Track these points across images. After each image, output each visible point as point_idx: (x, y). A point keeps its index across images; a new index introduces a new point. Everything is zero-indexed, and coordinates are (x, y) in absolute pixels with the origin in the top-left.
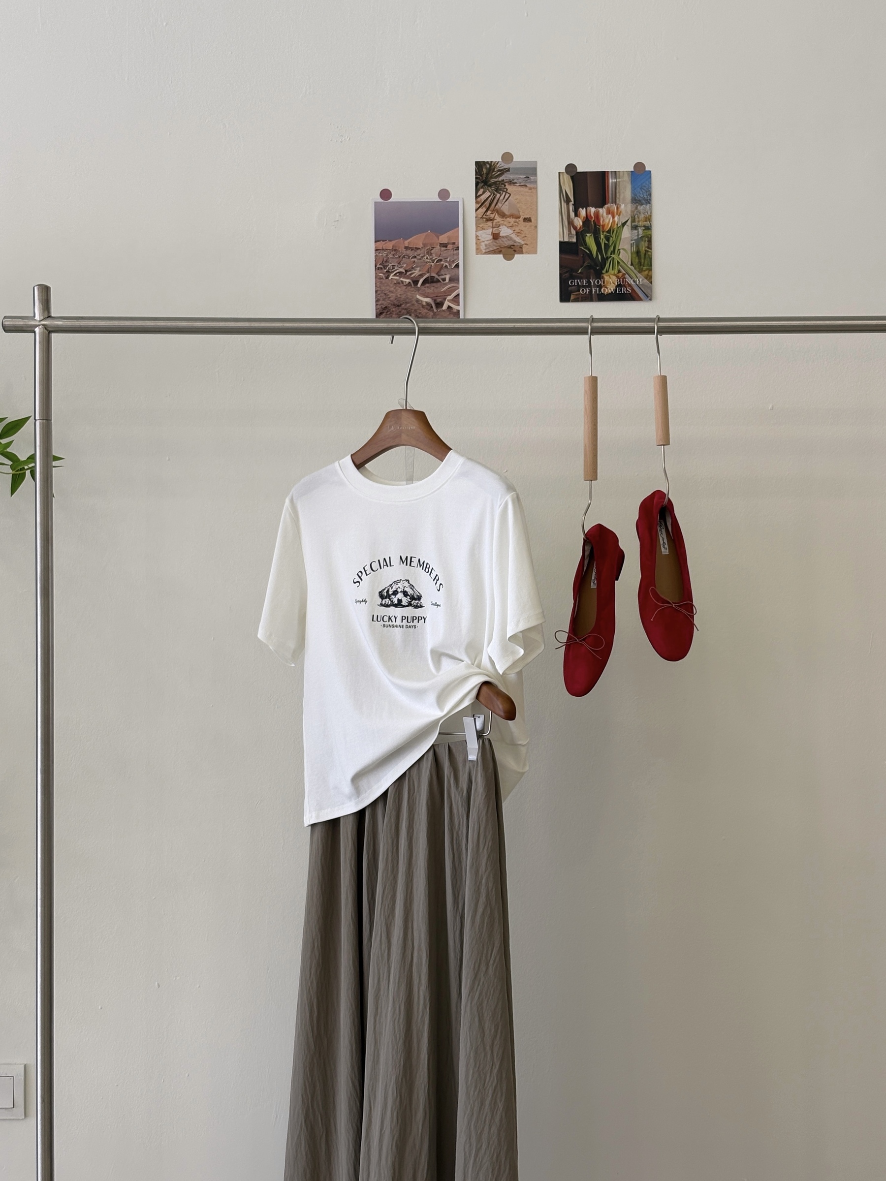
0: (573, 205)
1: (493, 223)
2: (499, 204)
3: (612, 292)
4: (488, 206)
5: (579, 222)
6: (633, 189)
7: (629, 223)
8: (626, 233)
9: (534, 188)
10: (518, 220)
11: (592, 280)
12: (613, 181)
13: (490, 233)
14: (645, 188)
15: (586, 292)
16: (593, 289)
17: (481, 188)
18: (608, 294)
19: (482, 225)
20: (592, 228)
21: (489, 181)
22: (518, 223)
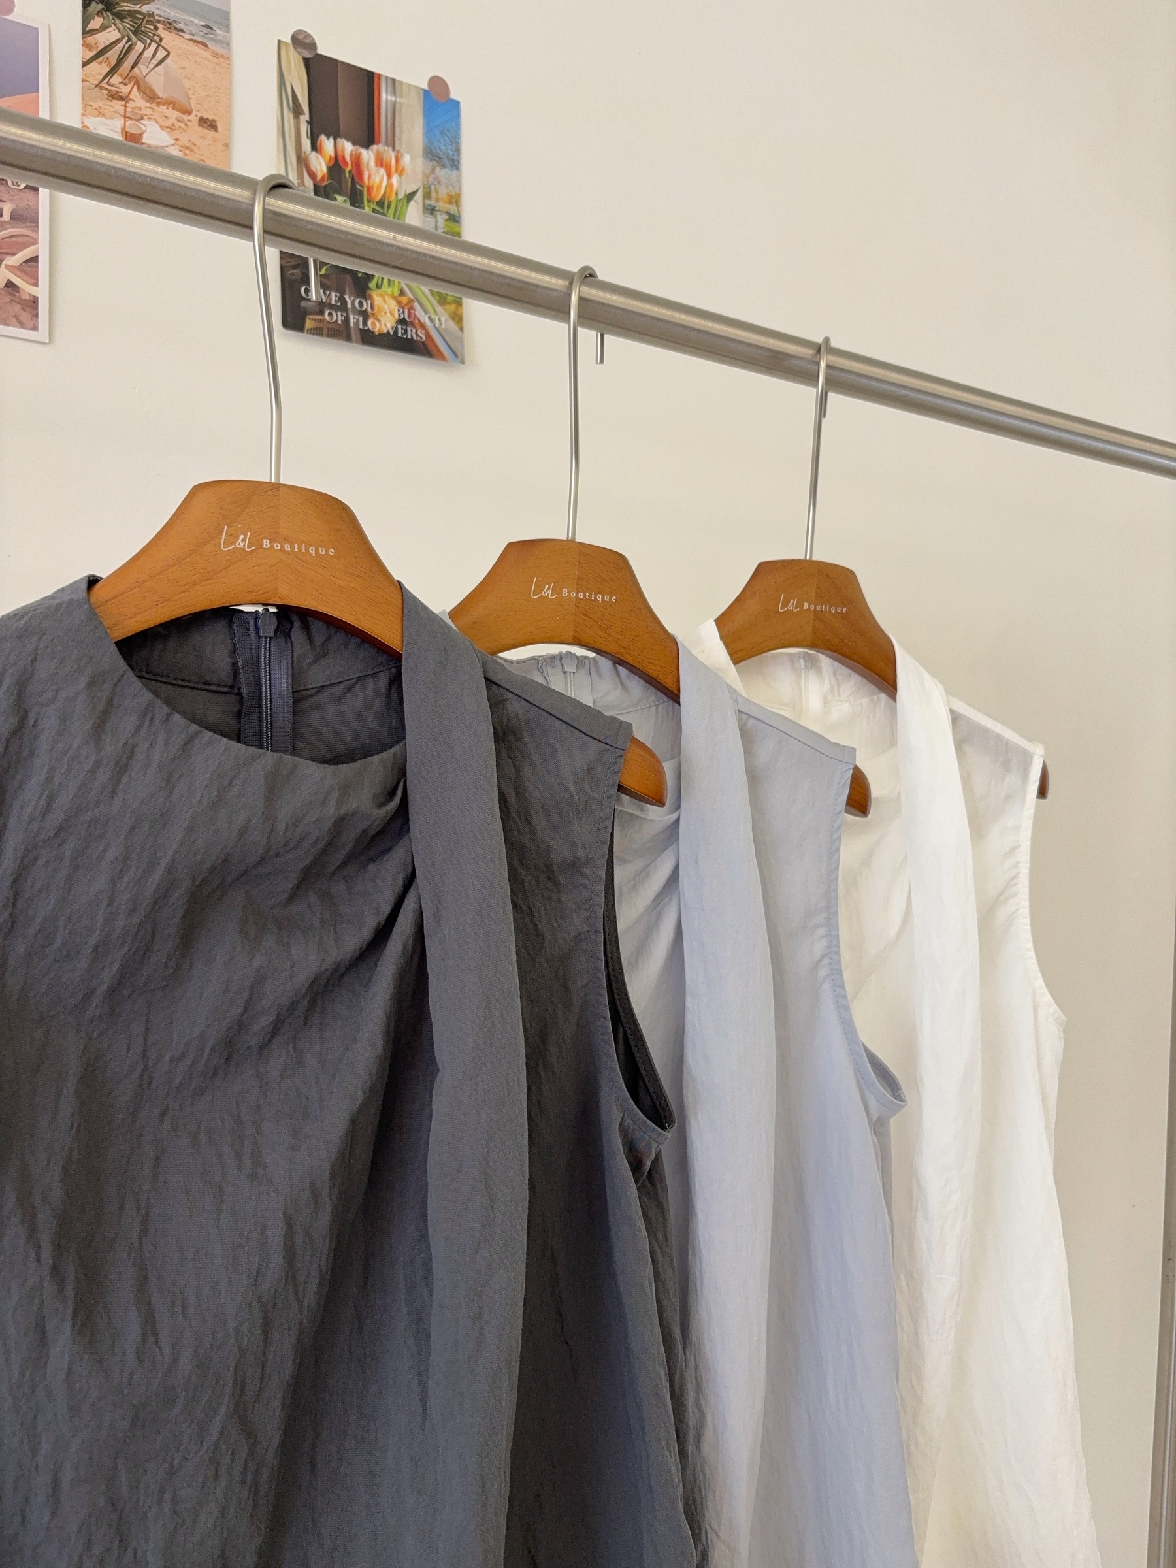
0: (308, 123)
1: (126, 107)
2: (142, 69)
3: (388, 332)
4: (114, 62)
5: (320, 166)
6: (429, 130)
7: (419, 197)
8: (414, 215)
9: (222, 56)
10: (185, 117)
11: (350, 299)
12: (389, 97)
13: (120, 131)
14: (448, 134)
15: (337, 320)
16: (351, 317)
17: (97, 14)
18: (381, 335)
19: (101, 104)
20: (346, 182)
21: (117, 4)
22: (186, 125)
